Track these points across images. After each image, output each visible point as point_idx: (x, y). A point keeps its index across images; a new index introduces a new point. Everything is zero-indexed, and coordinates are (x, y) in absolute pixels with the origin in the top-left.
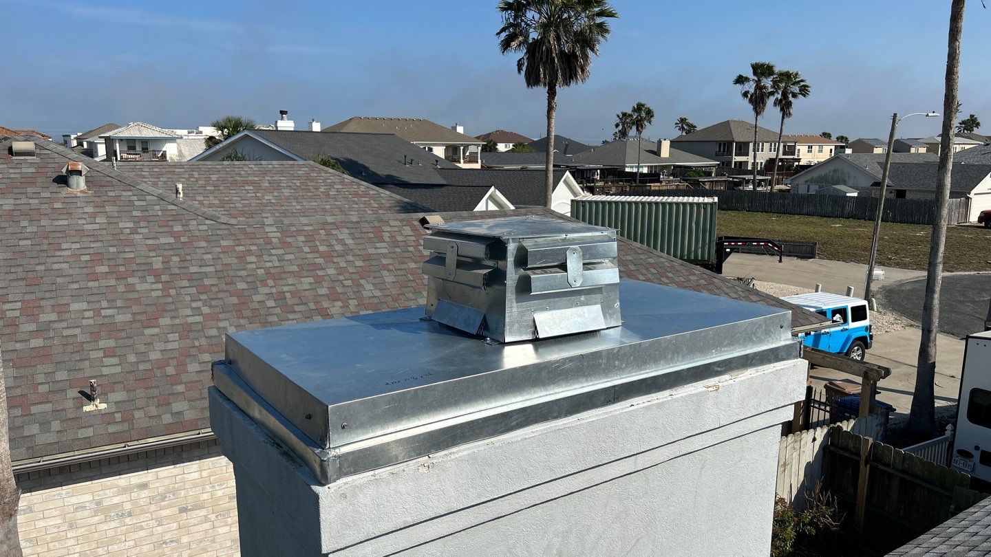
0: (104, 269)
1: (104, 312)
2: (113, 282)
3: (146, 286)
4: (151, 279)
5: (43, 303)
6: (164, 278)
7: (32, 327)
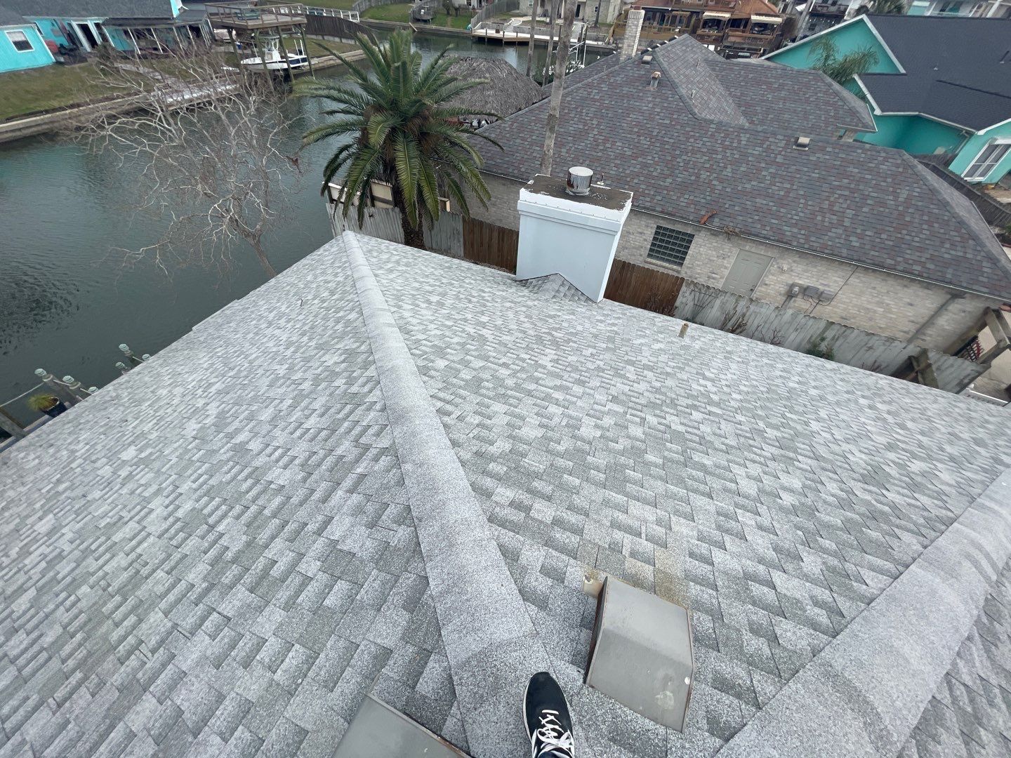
0: (636, 130)
1: (625, 149)
2: (635, 136)
3: (645, 142)
4: (648, 139)
5: (611, 139)
6: (653, 140)
7: (602, 148)
